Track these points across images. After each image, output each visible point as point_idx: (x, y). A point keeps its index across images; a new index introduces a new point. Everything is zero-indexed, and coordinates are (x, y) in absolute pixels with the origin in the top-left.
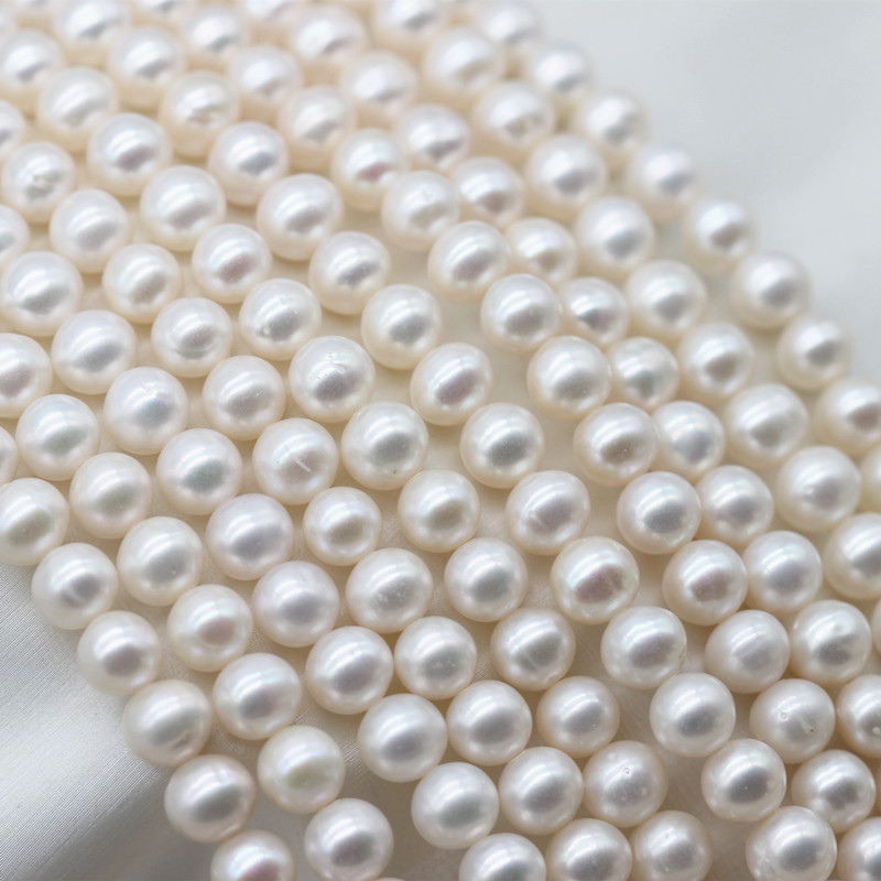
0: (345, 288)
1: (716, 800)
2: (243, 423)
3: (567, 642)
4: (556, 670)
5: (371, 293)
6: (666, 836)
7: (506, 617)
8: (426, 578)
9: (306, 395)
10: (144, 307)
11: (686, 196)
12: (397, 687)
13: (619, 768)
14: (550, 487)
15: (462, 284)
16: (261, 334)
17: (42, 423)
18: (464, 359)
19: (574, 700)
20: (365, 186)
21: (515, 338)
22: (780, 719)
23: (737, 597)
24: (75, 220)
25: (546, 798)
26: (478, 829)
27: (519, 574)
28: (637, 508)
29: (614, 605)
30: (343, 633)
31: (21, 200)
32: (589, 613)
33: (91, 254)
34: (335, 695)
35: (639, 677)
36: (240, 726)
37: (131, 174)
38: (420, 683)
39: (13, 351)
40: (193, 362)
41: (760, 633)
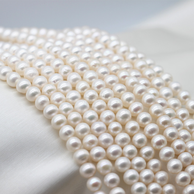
0: (118, 92)
1: (178, 182)
2: (99, 111)
3: (153, 152)
4: (151, 157)
5: (123, 94)
6: (168, 188)
7: (143, 147)
8: (129, 138)
9: (111, 107)
10: (83, 91)
11: (178, 91)
12: (122, 156)
13: (161, 175)
14: (152, 126)
15: (139, 94)
16: (103, 97)
17: (63, 106)
18: (139, 104)
19: (154, 162)
20: (123, 79)
21: (148, 103)
22: (190, 171)
23: (184, 150)
24: (72, 77)
25: (147, 177)
26: (135, 181)
27: (146, 140)
28: (167, 132)
29: (162, 146)
30: (114, 145)
31: (62, 74)
32: (157, 147)
33: (74, 83)
34: (112, 156)
35: (166, 159)
36: (94, 158)
37: (82, 72)
38: (127, 155)
39: (60, 95)
40: (91, 100)
41: (187, 155)
